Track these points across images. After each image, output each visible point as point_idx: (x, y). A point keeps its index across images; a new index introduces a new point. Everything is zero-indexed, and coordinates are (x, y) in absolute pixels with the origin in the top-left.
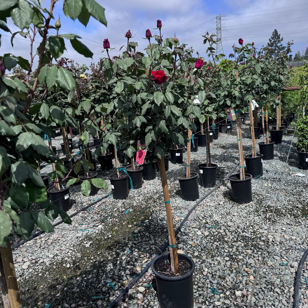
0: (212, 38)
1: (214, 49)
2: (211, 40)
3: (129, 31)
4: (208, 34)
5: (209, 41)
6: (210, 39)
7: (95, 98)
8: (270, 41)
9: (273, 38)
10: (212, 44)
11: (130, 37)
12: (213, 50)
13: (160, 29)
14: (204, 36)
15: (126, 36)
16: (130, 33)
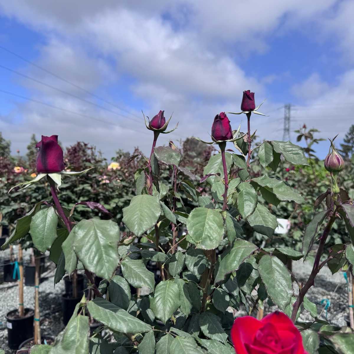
0: (311, 135)
1: (313, 151)
2: (309, 136)
3: (162, 113)
4: (305, 127)
5: (306, 138)
6: (307, 135)
7: (117, 205)
8: (347, 136)
9: (350, 134)
10: (312, 144)
11: (162, 131)
12: (311, 153)
13: (249, 115)
14: (298, 131)
15: (150, 128)
16: (163, 119)
